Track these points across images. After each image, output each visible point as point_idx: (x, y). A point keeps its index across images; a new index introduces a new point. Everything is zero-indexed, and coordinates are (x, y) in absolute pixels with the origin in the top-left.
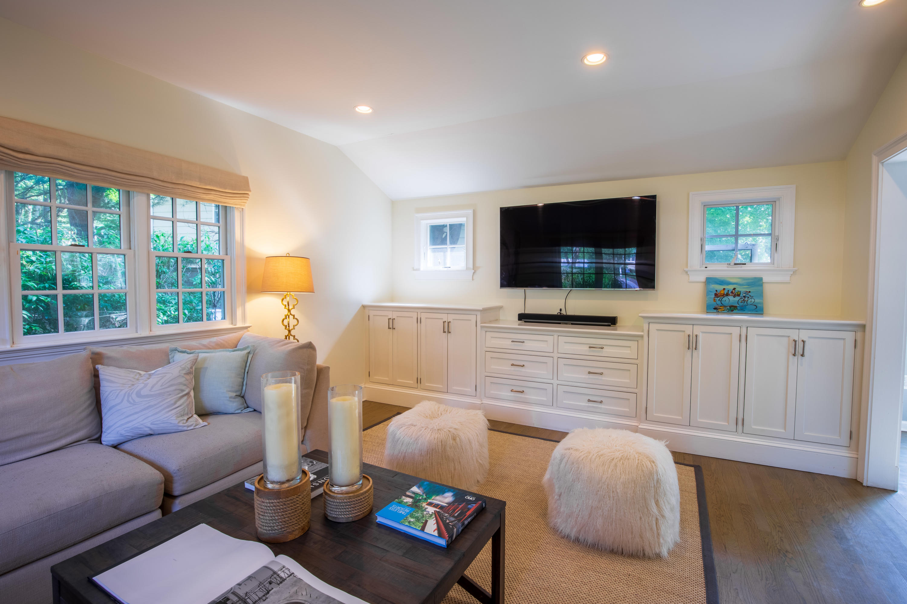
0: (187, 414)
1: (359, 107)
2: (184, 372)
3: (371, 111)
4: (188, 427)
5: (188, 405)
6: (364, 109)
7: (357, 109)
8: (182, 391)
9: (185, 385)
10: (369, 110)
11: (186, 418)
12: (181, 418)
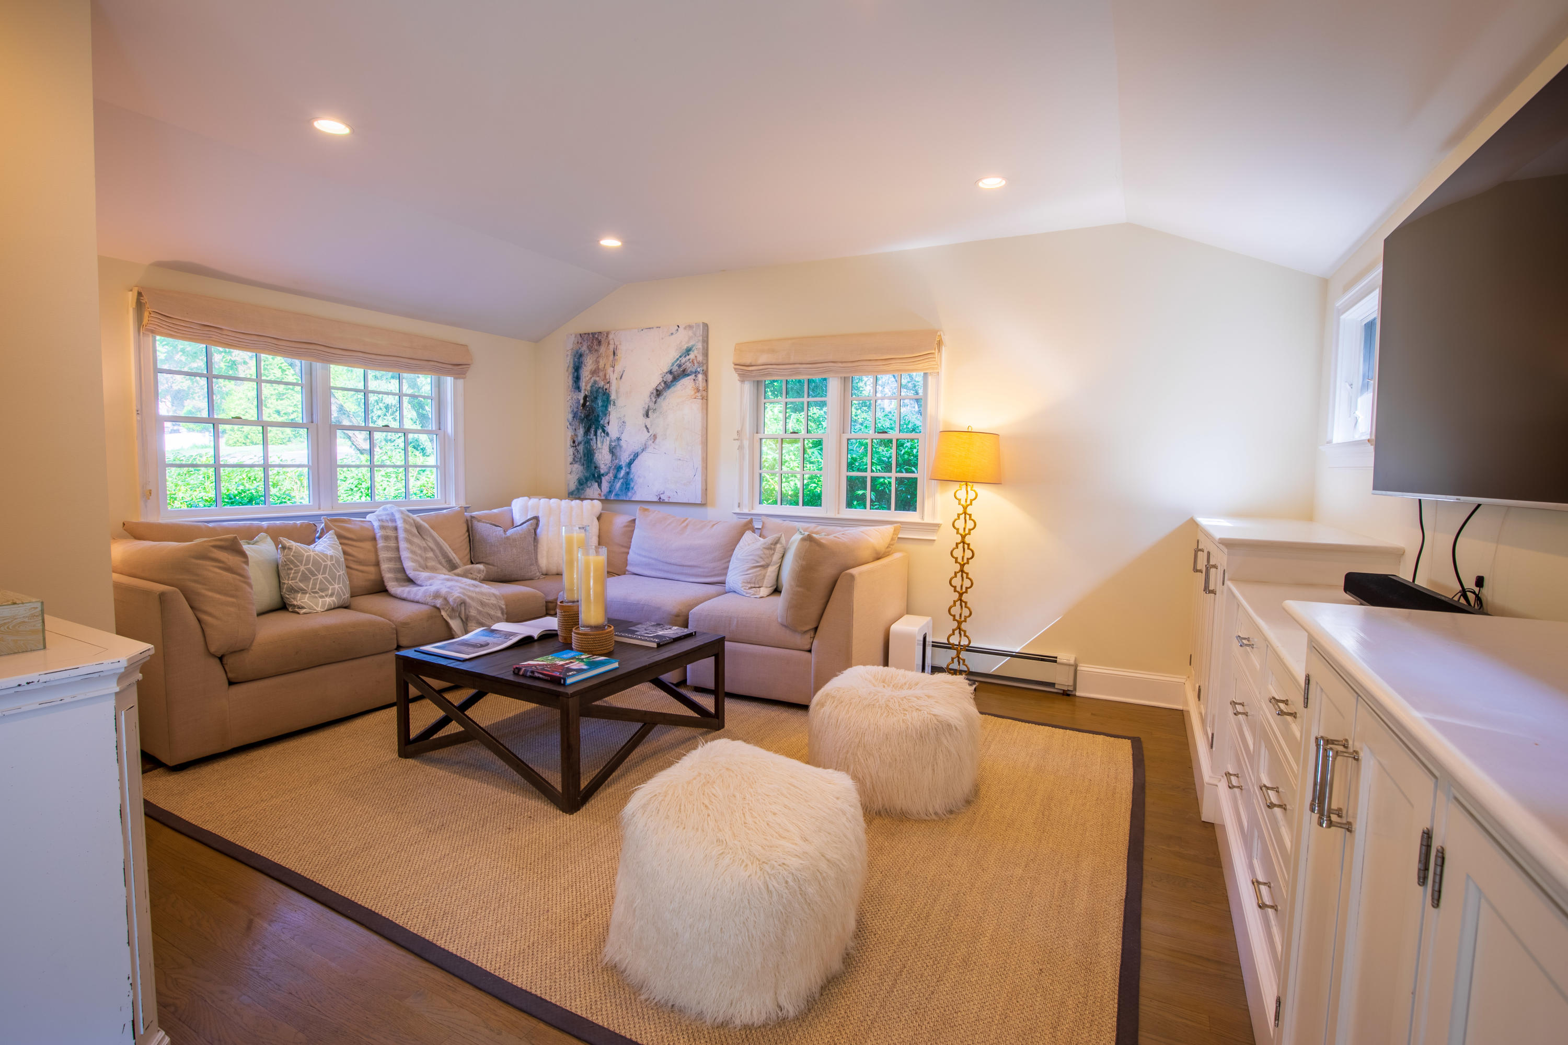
0: (754, 583)
1: (985, 181)
2: (764, 546)
3: (1004, 183)
4: (747, 593)
5: (756, 576)
6: (992, 183)
7: (981, 184)
8: (758, 562)
9: (761, 558)
10: (1001, 182)
11: (749, 586)
12: (745, 585)
